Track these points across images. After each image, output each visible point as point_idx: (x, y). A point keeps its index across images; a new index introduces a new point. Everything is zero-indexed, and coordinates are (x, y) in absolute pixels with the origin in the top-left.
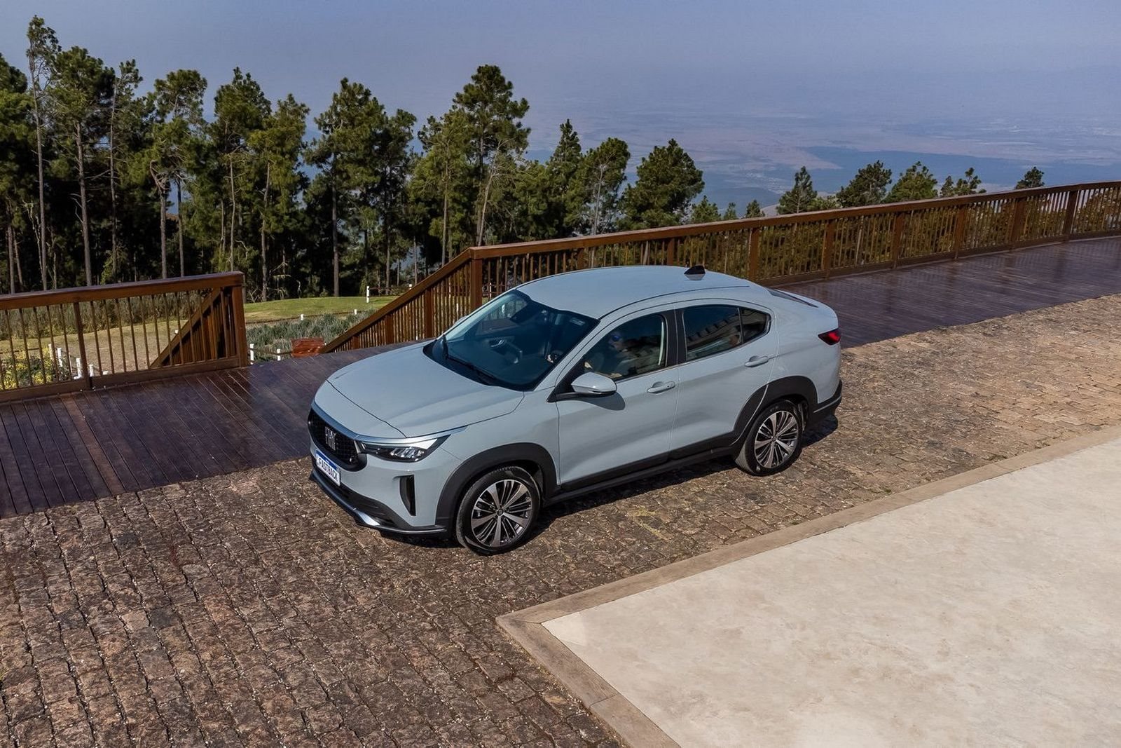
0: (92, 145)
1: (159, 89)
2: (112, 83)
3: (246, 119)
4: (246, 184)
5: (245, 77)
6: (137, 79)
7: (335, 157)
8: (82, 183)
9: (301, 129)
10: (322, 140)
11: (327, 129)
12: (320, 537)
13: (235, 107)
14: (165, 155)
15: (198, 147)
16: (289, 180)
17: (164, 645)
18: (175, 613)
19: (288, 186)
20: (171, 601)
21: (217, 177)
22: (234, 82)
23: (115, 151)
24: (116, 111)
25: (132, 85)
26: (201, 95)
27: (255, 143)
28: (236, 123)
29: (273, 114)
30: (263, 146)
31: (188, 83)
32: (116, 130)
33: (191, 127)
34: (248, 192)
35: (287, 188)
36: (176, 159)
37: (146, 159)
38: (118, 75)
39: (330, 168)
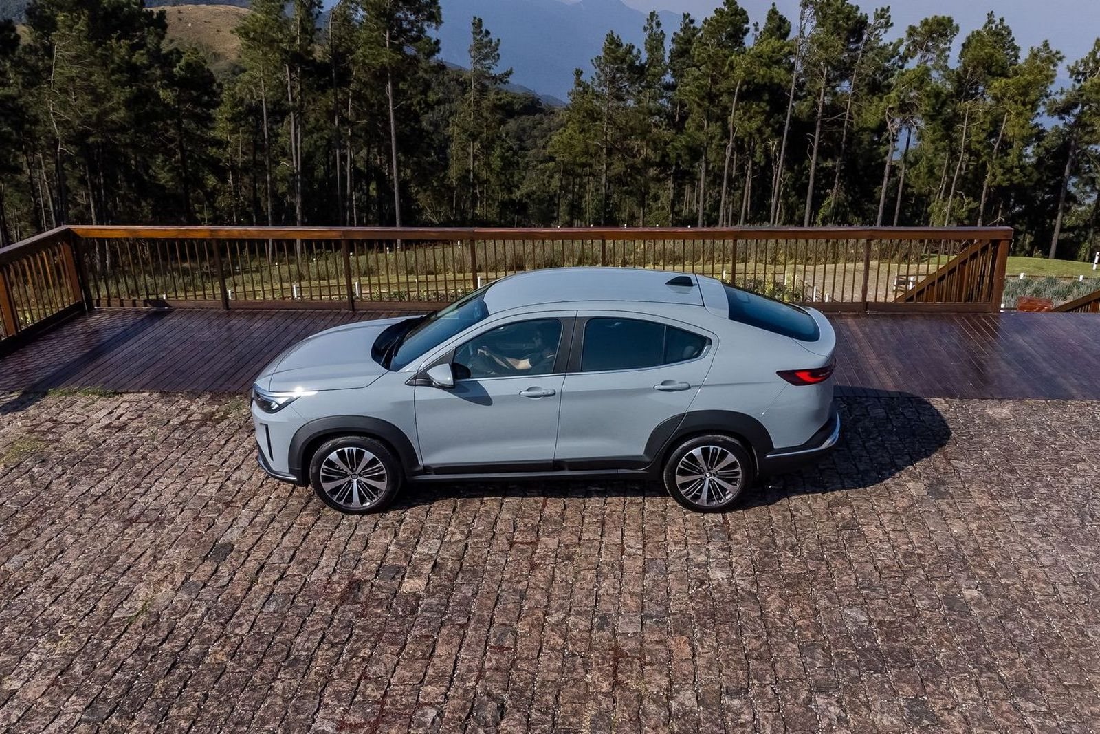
0: (833, 88)
1: (910, 35)
2: (863, 28)
3: (991, 66)
4: (978, 134)
5: (998, 22)
6: (888, 25)
7: (1083, 108)
8: (819, 123)
9: (1050, 78)
10: (1071, 90)
11: (1080, 78)
12: (1067, 465)
13: (983, 53)
14: (903, 101)
15: (937, 94)
16: (1025, 132)
17: (940, 512)
18: (948, 492)
19: (1023, 138)
20: (943, 483)
21: (949, 125)
22: (985, 27)
23: (854, 94)
24: (862, 56)
25: (882, 31)
26: (950, 41)
27: (997, 91)
28: (980, 70)
29: (1021, 61)
30: (1004, 95)
31: (940, 29)
32: (859, 74)
33: (934, 74)
34: (979, 143)
35: (1020, 140)
36: (912, 105)
37: (883, 104)
38: (871, 21)
39: (1073, 120)
